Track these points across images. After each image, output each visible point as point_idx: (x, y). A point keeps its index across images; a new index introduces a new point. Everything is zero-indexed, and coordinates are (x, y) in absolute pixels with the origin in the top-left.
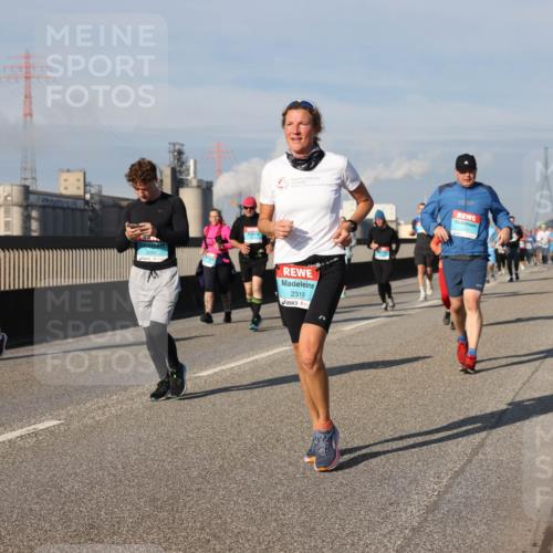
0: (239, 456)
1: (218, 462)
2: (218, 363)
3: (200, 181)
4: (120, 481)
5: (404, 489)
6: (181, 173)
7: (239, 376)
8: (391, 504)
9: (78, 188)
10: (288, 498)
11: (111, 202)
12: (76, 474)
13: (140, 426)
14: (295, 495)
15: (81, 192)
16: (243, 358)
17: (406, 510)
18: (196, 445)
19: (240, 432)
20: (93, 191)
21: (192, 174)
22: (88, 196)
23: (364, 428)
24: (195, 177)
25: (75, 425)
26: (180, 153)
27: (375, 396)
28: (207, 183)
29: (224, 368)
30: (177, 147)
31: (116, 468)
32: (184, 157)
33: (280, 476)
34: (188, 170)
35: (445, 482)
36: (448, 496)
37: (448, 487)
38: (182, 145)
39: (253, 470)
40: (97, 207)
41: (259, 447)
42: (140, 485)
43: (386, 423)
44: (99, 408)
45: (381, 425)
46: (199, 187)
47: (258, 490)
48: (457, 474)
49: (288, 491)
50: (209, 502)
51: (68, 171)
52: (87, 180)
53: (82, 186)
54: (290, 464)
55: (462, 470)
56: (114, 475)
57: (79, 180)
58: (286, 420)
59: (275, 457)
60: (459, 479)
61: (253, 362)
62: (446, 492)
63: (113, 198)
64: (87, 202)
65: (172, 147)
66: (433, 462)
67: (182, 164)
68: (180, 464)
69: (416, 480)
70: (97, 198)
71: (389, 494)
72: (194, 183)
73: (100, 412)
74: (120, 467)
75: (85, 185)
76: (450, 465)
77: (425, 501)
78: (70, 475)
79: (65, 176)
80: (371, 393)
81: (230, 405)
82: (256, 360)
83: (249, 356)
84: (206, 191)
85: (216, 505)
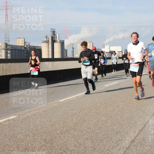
0: (72, 126)
1: (66, 128)
2: (66, 97)
3: (60, 40)
4: (35, 135)
5: (124, 136)
6: (54, 38)
7: (72, 101)
8: (120, 140)
9: (22, 43)
10: (87, 139)
11: (33, 47)
12: (21, 133)
13: (41, 117)
14: (89, 138)
15: (23, 45)
16: (74, 96)
17: (124, 142)
18: (59, 123)
19: (72, 119)
20: (27, 44)
21: (58, 39)
22: (25, 46)
23: (112, 117)
24: (59, 39)
25: (21, 117)
26: (54, 32)
27: (115, 106)
28: (63, 41)
29: (68, 99)
30: (53, 30)
31: (34, 131)
32: (55, 33)
33: (85, 132)
34: (56, 37)
35: (137, 133)
36: (138, 138)
37: (138, 135)
38: (55, 29)
39: (76, 130)
40: (28, 49)
41: (78, 123)
42: (41, 136)
43: (118, 115)
44: (29, 112)
45: (117, 115)
46: (60, 42)
47: (78, 137)
48: (141, 131)
49: (88, 137)
50: (63, 141)
51: (19, 38)
52: (25, 41)
53: (24, 43)
54: (88, 128)
55: (142, 129)
56: (33, 133)
57: (22, 41)
58: (87, 115)
59: (83, 126)
60: (141, 132)
61: (77, 97)
62: (137, 136)
63: (33, 46)
64: (25, 48)
65: (52, 30)
66: (133, 127)
67: (55, 35)
68: (54, 129)
69: (127, 132)
70: (28, 47)
71: (119, 137)
72: (59, 41)
73: (29, 113)
74: (35, 130)
75: (25, 43)
76: (139, 128)
77: (131, 139)
78: (19, 133)
79: (18, 40)
80: (113, 106)
81: (70, 110)
82: (78, 96)
83: (75, 95)
84: (62, 43)
85: (65, 142)
